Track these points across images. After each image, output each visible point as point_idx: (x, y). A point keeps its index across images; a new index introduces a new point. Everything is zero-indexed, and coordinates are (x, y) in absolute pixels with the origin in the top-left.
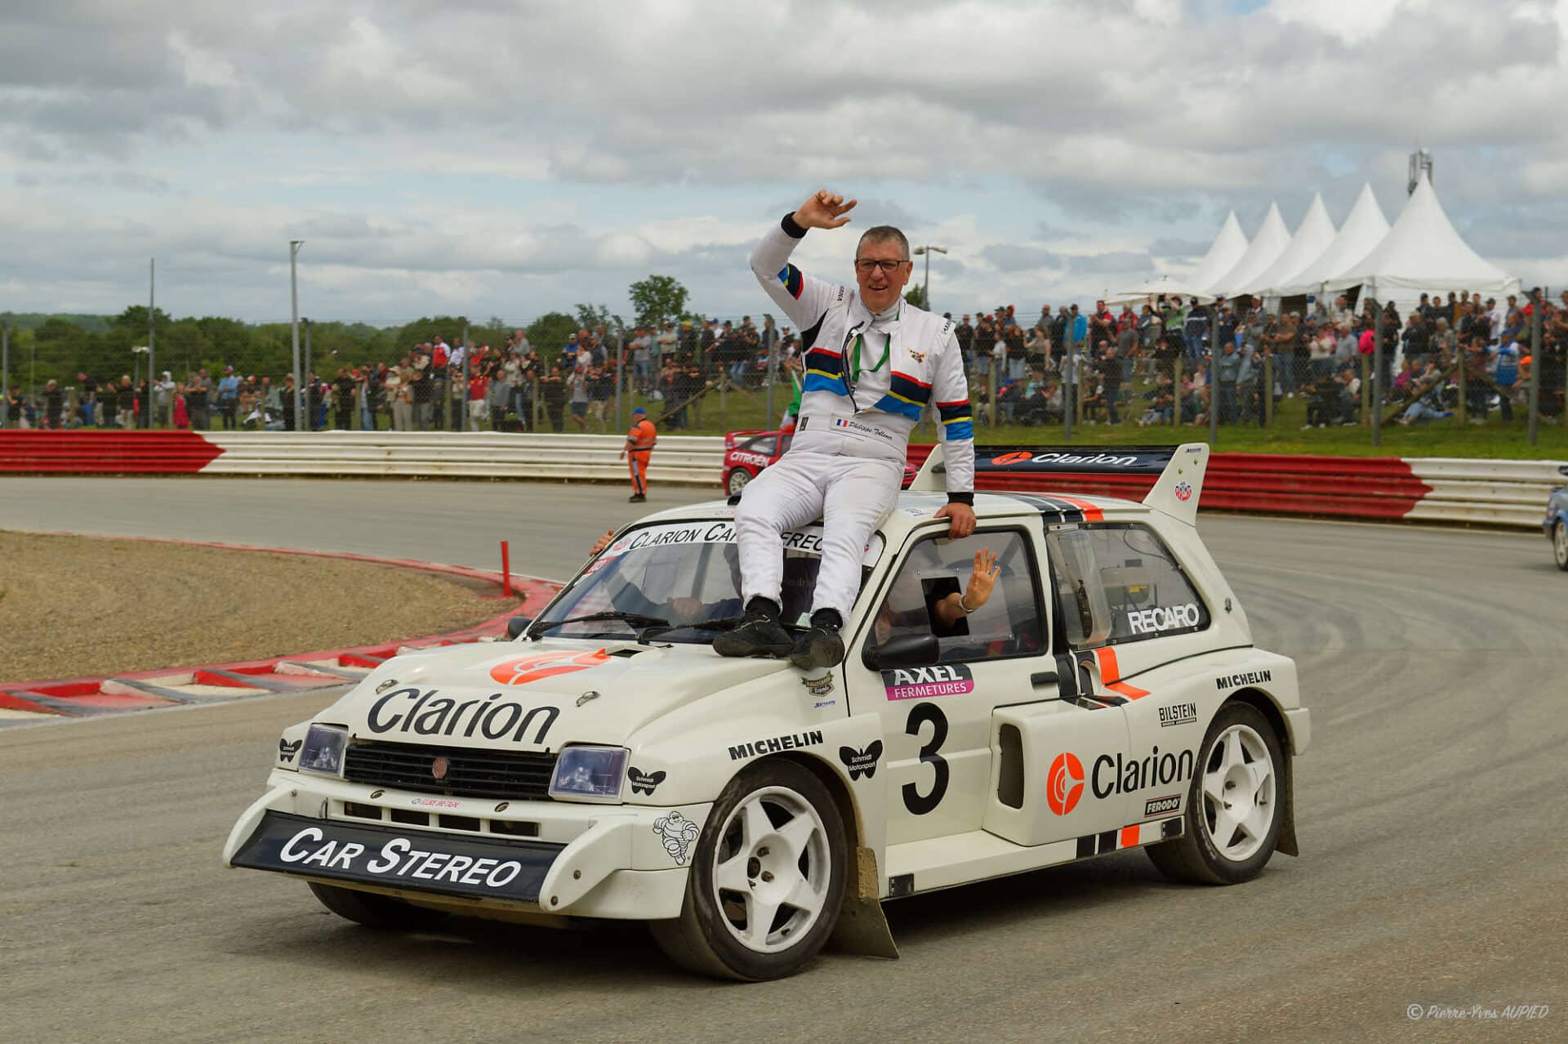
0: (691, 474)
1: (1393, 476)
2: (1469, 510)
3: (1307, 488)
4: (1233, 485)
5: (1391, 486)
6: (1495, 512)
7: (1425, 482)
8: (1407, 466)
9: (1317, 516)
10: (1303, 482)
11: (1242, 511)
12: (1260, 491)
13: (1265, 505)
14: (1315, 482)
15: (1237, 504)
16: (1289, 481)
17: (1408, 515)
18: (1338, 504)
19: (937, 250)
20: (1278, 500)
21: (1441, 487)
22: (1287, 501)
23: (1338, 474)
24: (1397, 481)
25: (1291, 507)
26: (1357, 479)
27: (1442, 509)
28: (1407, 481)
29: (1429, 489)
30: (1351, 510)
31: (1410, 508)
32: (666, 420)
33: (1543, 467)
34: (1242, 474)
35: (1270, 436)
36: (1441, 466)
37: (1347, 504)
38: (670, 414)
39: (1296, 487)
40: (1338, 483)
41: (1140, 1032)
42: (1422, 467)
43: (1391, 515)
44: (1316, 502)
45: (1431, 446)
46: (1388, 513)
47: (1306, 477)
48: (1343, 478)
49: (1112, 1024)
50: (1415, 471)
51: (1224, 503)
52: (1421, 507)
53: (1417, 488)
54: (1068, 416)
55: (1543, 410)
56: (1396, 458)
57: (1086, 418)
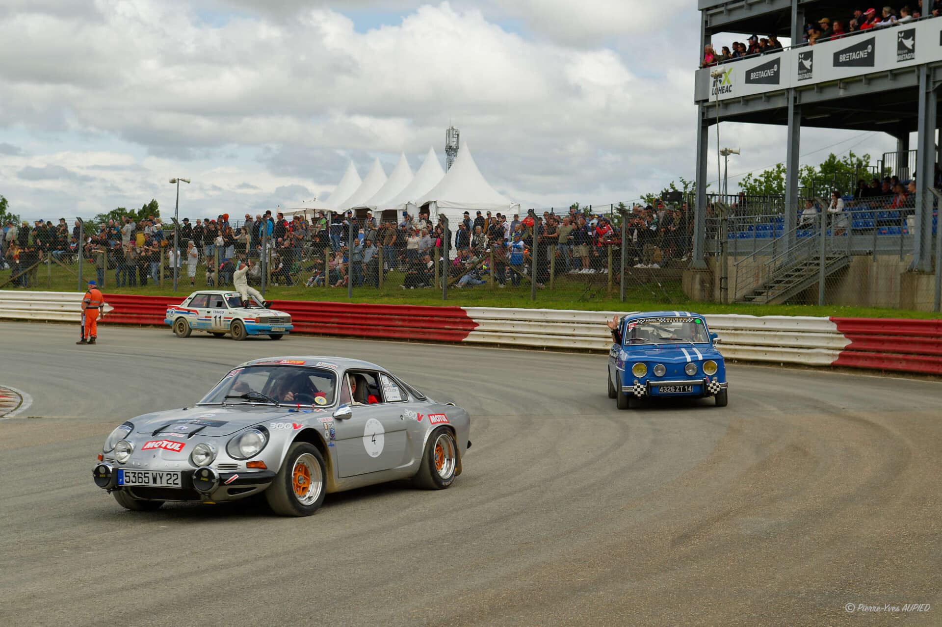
0: (31, 314)
1: (456, 317)
2: (500, 337)
3: (406, 323)
4: (363, 322)
5: (455, 323)
6: (514, 338)
7: (474, 321)
8: (464, 311)
9: (412, 340)
10: (404, 320)
11: (368, 337)
12: (379, 325)
13: (382, 334)
14: (410, 321)
15: (365, 333)
16: (396, 320)
17: (464, 340)
18: (424, 333)
19: (184, 181)
20: (389, 331)
21: (484, 324)
22: (395, 331)
23: (424, 316)
24: (458, 320)
25: (397, 335)
26: (435, 319)
27: (484, 336)
28: (465, 320)
29: (477, 324)
30: (432, 337)
31: (466, 336)
32: (13, 281)
33: (541, 313)
34: (369, 316)
35: (382, 294)
36: (484, 311)
37: (430, 333)
38: (15, 277)
39: (400, 323)
40: (425, 321)
41: (434, 610)
42: (472, 312)
43: (455, 341)
44: (412, 332)
45: (477, 300)
46: (453, 338)
47: (407, 317)
48: (427, 318)
49: (417, 607)
50: (469, 314)
51: (358, 333)
52: (472, 335)
53: (471, 324)
54: (263, 281)
55: (539, 281)
56: (458, 307)
57: (272, 282)
